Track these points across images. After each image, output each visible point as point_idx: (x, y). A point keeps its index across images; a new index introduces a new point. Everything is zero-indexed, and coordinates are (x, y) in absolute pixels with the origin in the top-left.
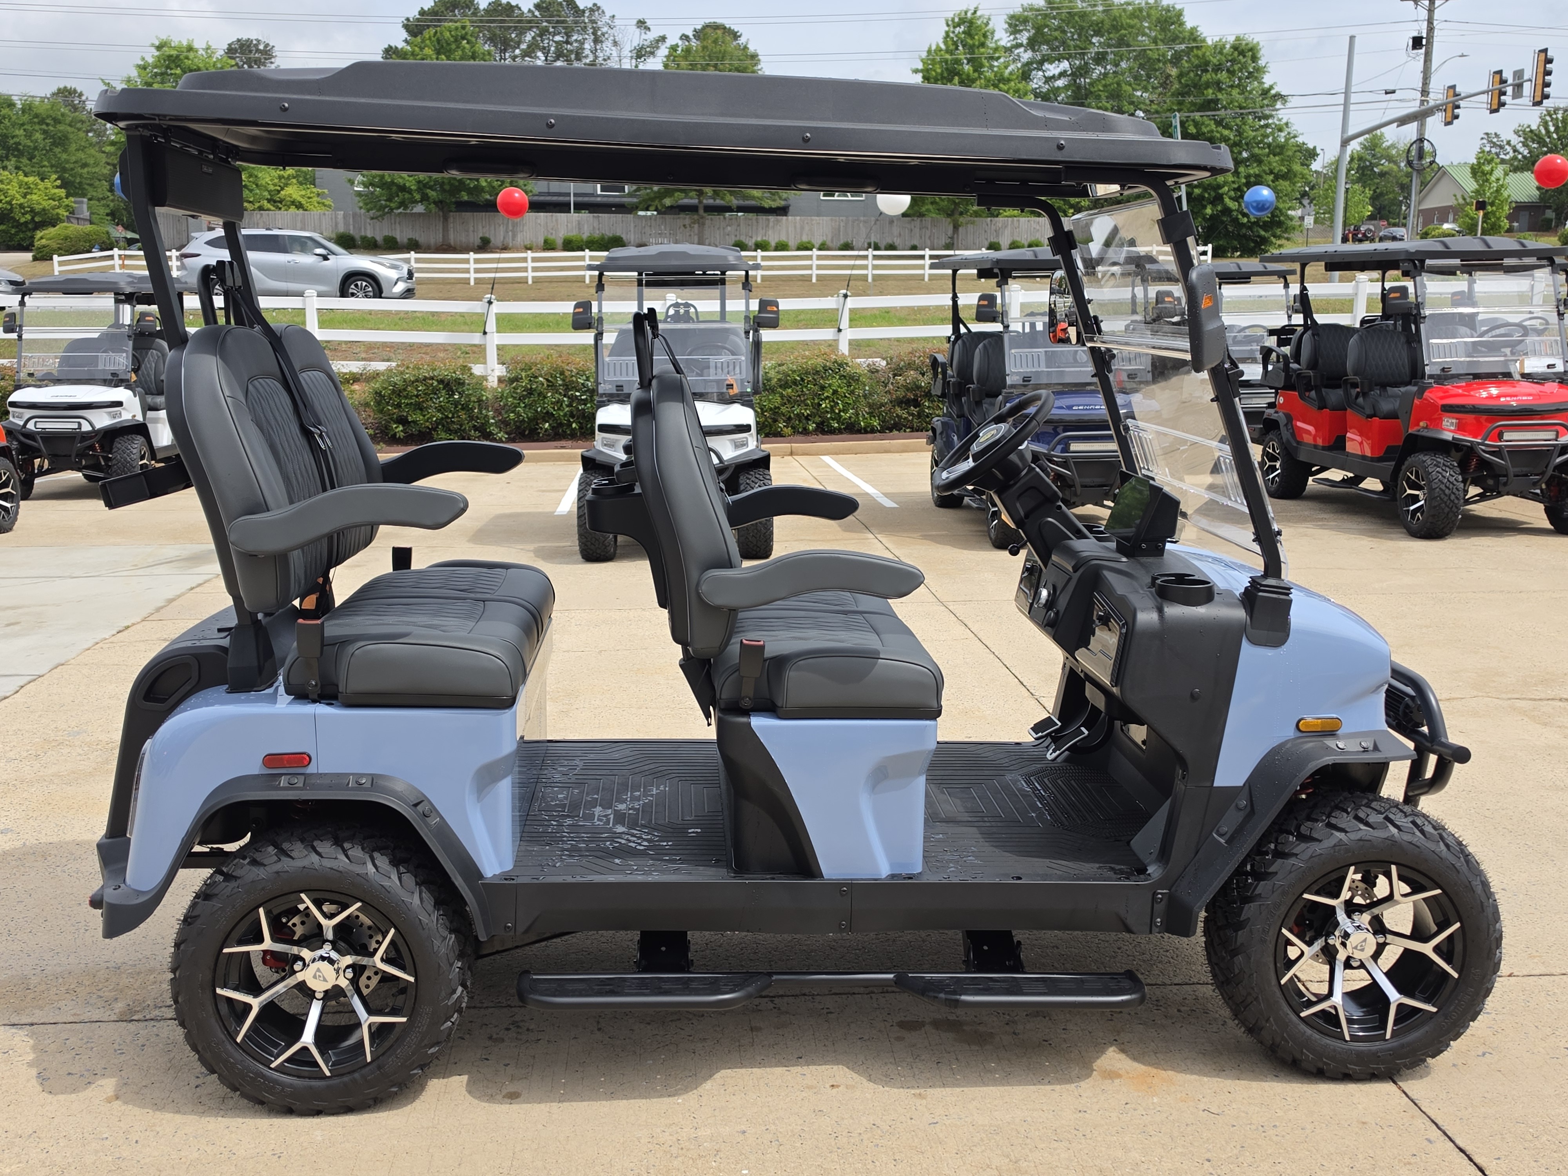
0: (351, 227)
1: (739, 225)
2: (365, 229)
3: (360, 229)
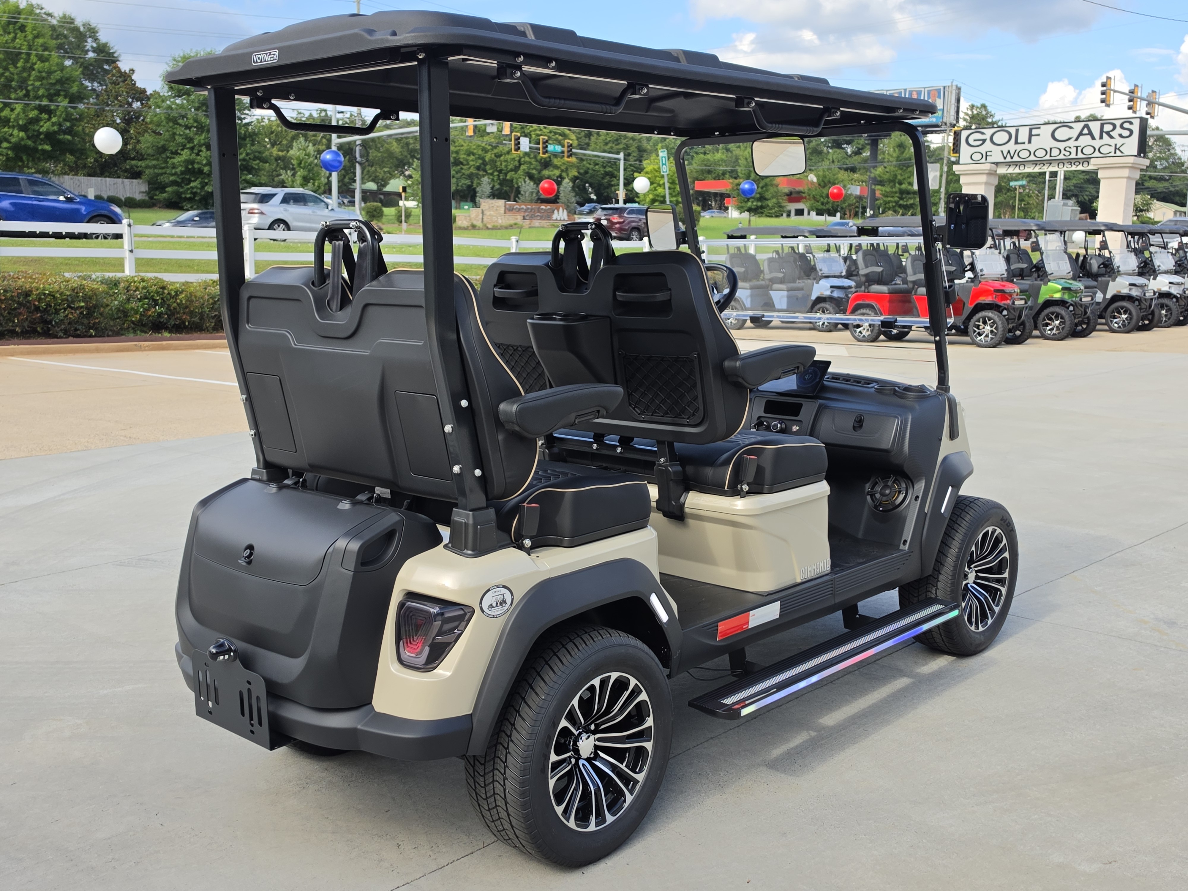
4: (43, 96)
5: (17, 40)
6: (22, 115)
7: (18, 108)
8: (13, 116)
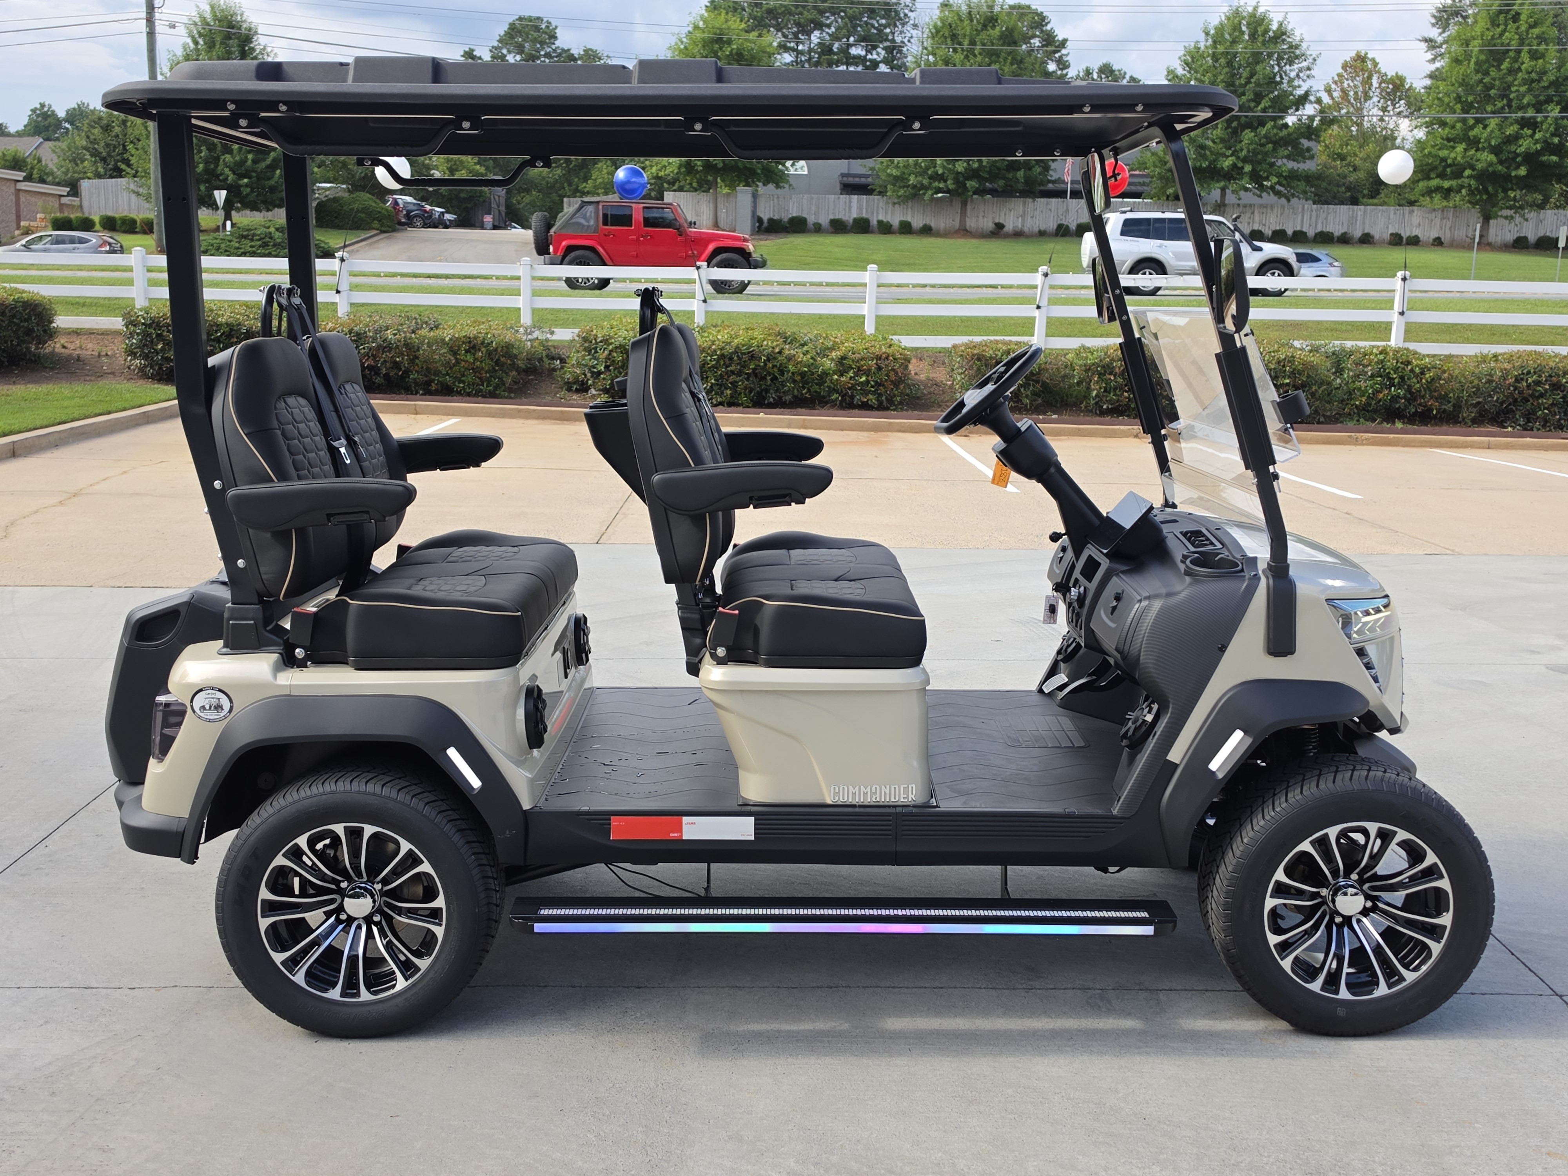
0: (864, 211)
1: (1253, 213)
2: (878, 213)
3: (873, 213)
4: (1528, 105)
5: (1507, 34)
6: (1497, 133)
7: (1493, 123)
8: (1485, 135)
